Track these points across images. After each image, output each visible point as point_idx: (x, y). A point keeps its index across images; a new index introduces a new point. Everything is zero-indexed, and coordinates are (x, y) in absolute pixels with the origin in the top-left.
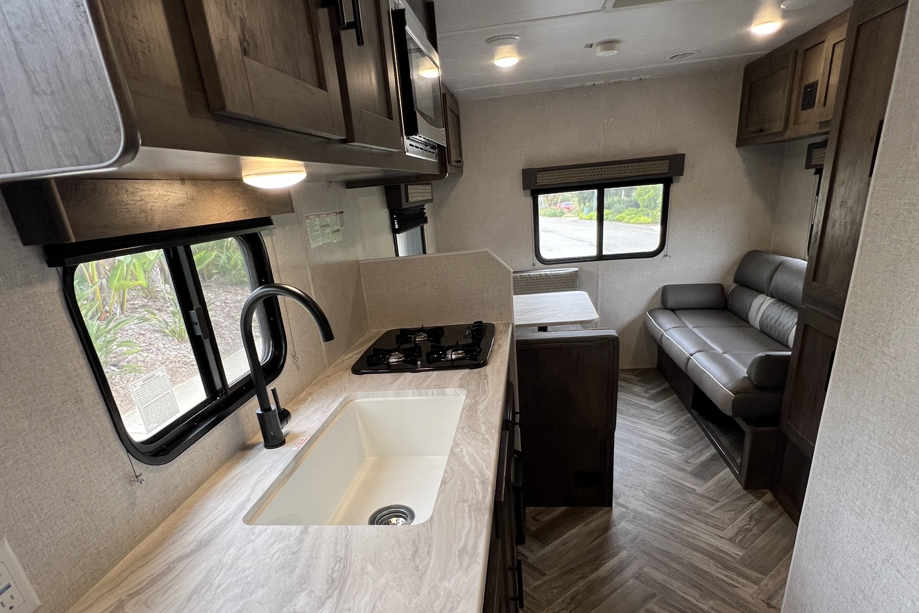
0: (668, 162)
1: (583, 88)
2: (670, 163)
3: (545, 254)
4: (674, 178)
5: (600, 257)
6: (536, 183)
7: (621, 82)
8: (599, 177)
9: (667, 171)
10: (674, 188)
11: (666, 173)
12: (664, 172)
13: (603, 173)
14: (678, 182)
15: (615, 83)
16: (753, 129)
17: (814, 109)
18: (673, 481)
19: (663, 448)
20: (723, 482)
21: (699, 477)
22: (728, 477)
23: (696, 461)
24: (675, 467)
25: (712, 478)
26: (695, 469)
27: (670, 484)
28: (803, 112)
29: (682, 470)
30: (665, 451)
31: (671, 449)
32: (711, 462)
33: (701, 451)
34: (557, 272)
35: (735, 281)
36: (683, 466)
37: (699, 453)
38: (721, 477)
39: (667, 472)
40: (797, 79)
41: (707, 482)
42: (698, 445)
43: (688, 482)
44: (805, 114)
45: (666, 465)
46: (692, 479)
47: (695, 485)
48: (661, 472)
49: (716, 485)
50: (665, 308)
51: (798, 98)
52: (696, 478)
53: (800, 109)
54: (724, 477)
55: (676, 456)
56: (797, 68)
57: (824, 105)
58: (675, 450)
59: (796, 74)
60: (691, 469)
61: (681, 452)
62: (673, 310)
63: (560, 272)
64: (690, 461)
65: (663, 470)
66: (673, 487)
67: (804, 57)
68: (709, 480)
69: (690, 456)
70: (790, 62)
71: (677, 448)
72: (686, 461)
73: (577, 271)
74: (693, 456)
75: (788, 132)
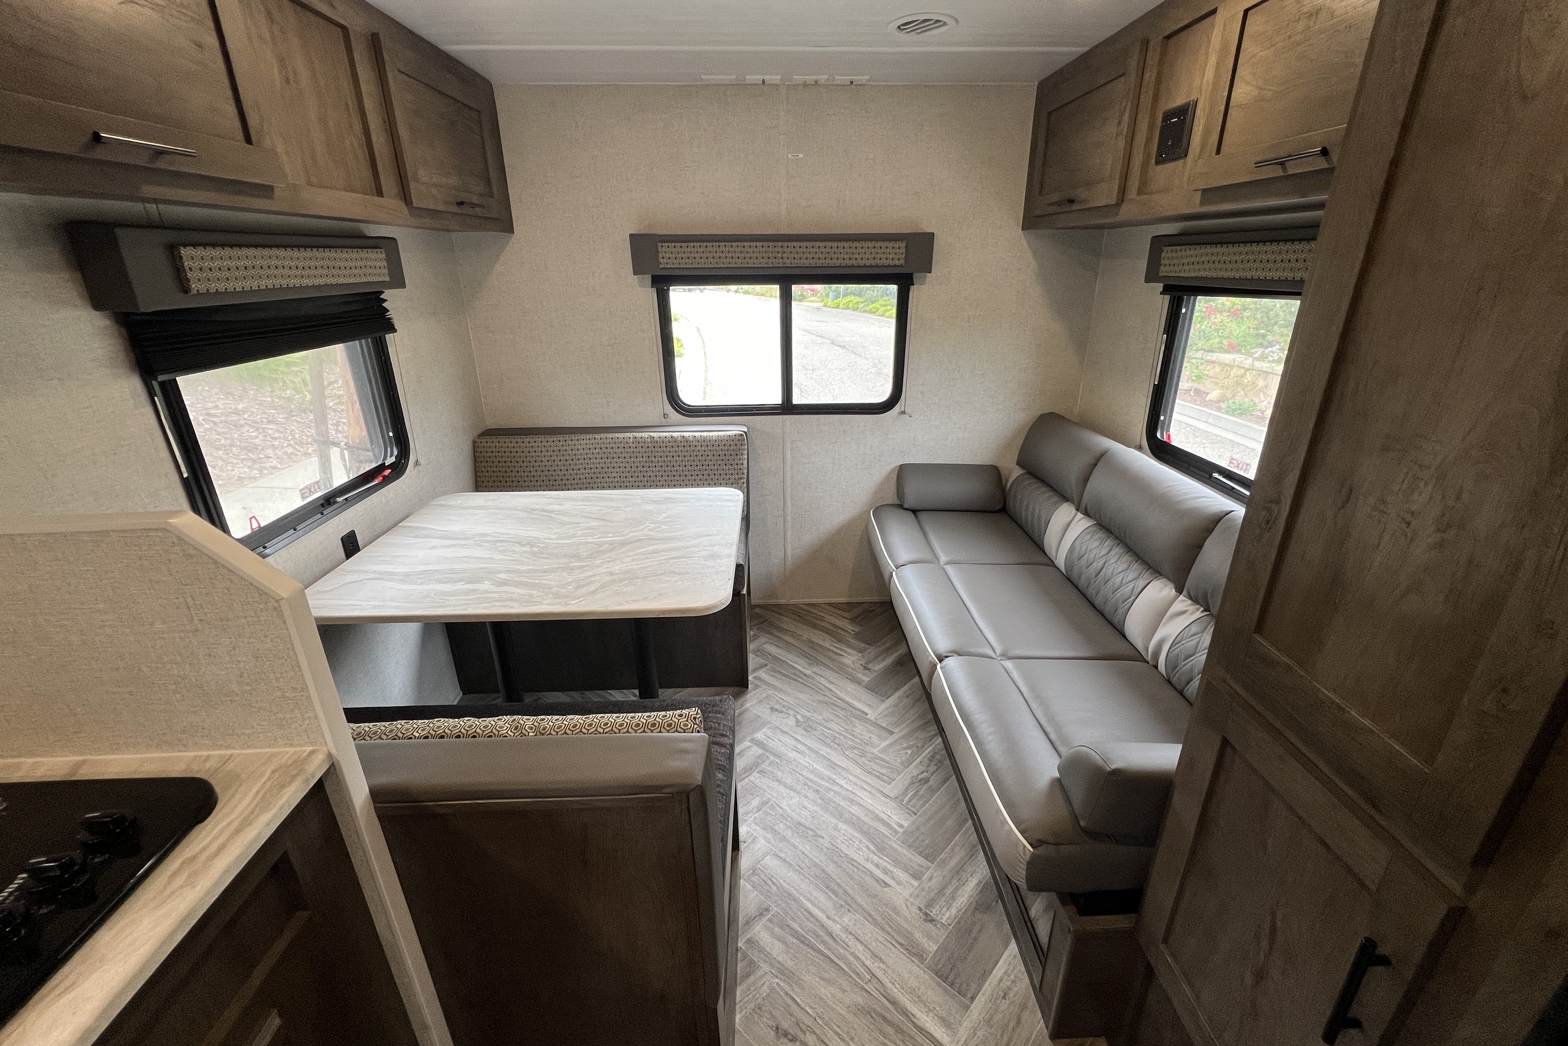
0: (904, 245)
1: (741, 87)
2: (906, 248)
3: (689, 395)
4: (916, 276)
5: (787, 408)
6: (660, 265)
7: (815, 83)
8: (779, 262)
9: (902, 262)
10: (916, 293)
11: (901, 266)
12: (897, 263)
13: (785, 255)
14: (923, 283)
15: (805, 85)
16: (1056, 197)
17: (1185, 164)
18: (894, 1002)
19: (881, 862)
20: (1004, 1005)
21: (952, 985)
22: (1014, 982)
23: (948, 914)
24: (900, 940)
25: (980, 987)
26: (943, 948)
27: (885, 1019)
28: (1160, 167)
29: (914, 951)
30: (886, 871)
31: (896, 862)
32: (979, 915)
33: (957, 873)
34: (705, 434)
35: (1020, 463)
36: (918, 935)
37: (955, 881)
38: (1001, 981)
39: (882, 961)
40: (1146, 99)
41: (968, 1008)
42: (952, 850)
43: (925, 1005)
44: (1163, 173)
45: (883, 929)
46: (934, 993)
47: (943, 1020)
48: (868, 963)
49: (989, 1022)
50: (901, 506)
51: (1149, 140)
52: (946, 990)
53: (1153, 161)
54: (1006, 983)
55: (906, 893)
56: (1147, 75)
57: (1218, 152)
58: (906, 869)
59: (1144, 90)
60: (935, 948)
61: (916, 876)
62: (915, 512)
63: (711, 434)
64: (933, 912)
65: (875, 956)
66: (890, 1030)
67: (1164, 53)
68: (973, 999)
69: (935, 892)
70: (1133, 62)
71: (911, 860)
72: (926, 914)
73: (741, 435)
74: (941, 892)
75: (1124, 208)
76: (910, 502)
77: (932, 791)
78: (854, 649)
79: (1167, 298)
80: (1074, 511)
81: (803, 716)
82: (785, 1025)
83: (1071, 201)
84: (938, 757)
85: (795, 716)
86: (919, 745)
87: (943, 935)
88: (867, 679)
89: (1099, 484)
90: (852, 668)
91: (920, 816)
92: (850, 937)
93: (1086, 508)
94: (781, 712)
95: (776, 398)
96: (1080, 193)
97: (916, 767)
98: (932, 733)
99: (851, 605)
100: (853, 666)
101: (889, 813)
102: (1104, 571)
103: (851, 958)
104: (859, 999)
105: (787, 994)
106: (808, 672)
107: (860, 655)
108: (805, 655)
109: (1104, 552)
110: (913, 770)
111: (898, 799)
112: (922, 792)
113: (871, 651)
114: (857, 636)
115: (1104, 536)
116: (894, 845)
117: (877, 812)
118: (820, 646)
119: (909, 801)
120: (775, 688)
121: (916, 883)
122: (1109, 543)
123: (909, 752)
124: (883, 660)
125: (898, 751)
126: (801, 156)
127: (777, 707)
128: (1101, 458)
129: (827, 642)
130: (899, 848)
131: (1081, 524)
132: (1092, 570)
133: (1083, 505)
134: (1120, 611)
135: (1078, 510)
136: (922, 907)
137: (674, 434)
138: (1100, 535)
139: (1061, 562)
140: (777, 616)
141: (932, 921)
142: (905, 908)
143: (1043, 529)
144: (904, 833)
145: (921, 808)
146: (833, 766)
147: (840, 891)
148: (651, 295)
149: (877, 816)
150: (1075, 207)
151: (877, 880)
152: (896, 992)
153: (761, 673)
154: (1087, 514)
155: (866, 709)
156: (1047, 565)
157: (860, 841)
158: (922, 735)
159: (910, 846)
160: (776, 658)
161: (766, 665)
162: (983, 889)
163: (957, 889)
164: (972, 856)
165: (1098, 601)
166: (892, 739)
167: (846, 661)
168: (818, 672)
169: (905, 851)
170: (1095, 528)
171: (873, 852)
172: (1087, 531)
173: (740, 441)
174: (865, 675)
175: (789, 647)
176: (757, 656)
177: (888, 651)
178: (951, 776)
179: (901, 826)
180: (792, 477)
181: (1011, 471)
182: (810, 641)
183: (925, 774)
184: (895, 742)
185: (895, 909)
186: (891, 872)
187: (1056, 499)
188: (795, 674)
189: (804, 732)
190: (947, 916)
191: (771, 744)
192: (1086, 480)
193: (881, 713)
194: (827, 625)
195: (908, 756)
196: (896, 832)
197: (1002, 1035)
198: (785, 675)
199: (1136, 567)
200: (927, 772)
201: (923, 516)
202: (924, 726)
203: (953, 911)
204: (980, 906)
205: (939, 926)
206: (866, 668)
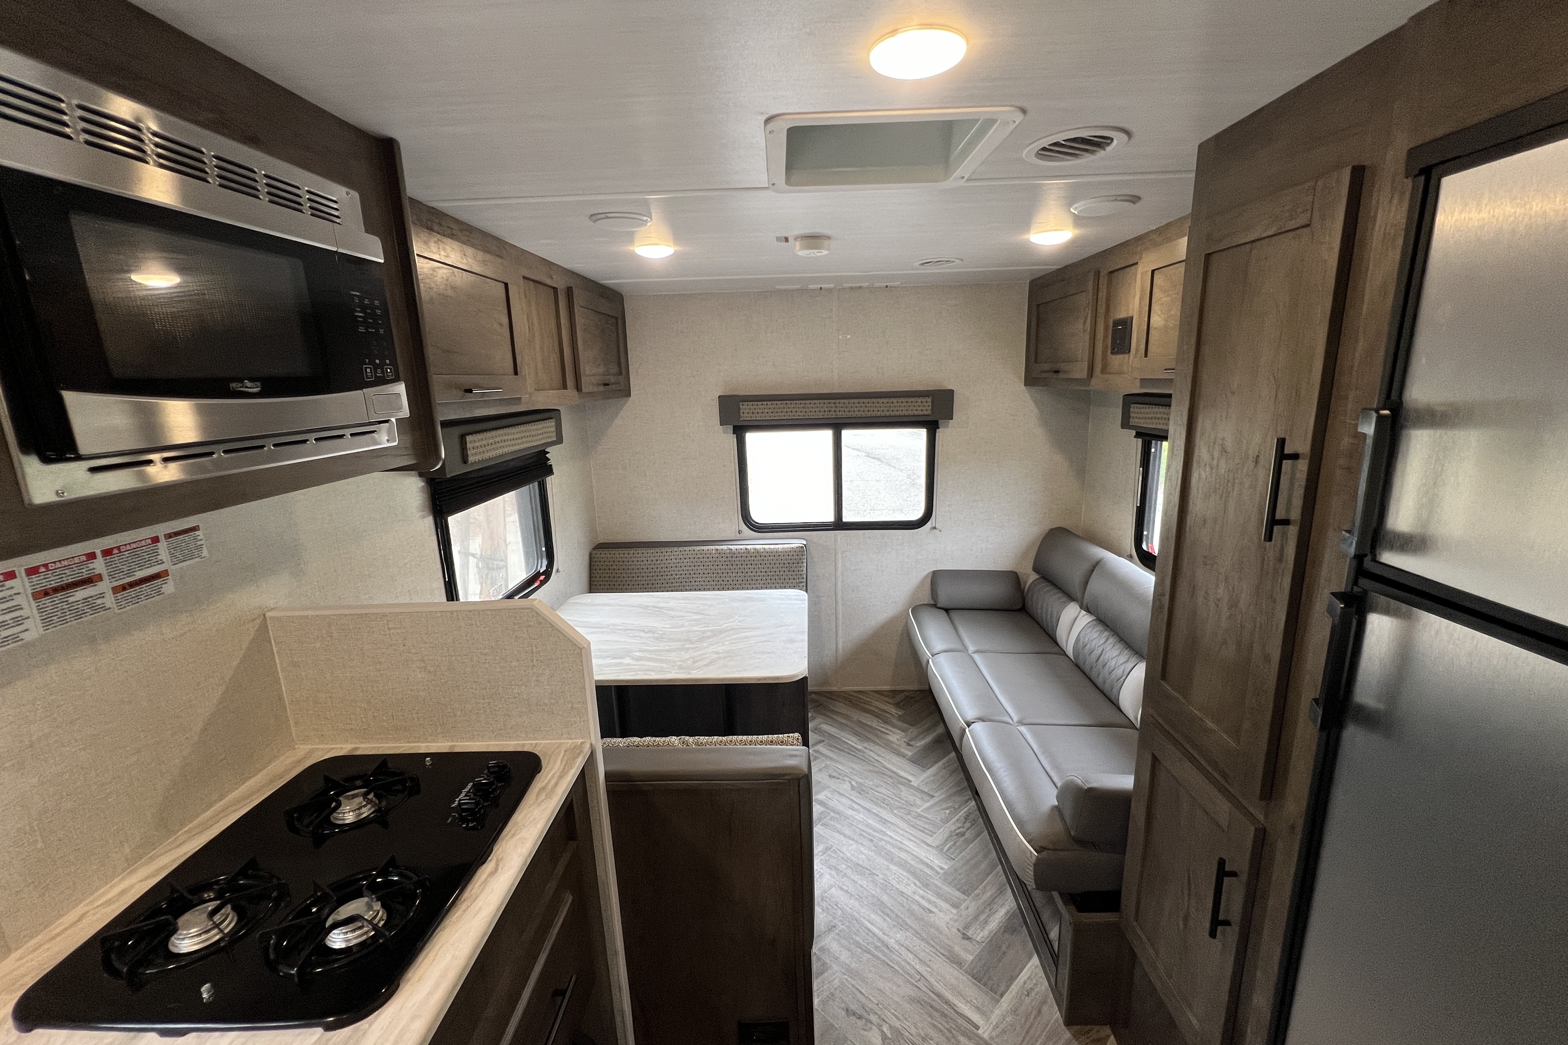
0: (930, 400)
1: (803, 291)
2: (933, 402)
3: (758, 515)
4: (940, 422)
5: (839, 525)
6: (739, 416)
7: (860, 287)
8: (832, 415)
9: (929, 412)
10: (940, 434)
11: (928, 415)
12: (926, 413)
13: (838, 409)
14: (947, 427)
15: (852, 288)
16: (1045, 367)
17: (1129, 357)
18: (939, 995)
19: (925, 894)
20: (1027, 1000)
21: (985, 985)
22: (1036, 984)
23: (982, 934)
24: (943, 952)
25: (1008, 987)
26: (979, 958)
27: (931, 1007)
28: (1114, 357)
29: (955, 961)
30: (929, 901)
31: (939, 895)
32: (1007, 936)
33: (989, 905)
34: (772, 547)
35: (1035, 569)
36: (957, 948)
37: (987, 911)
38: (1025, 983)
39: (929, 966)
40: (1102, 310)
41: (998, 1001)
42: (985, 887)
43: (964, 999)
44: (1116, 360)
45: (928, 943)
46: (972, 990)
47: (978, 1009)
48: (917, 967)
49: (1015, 1011)
50: (935, 606)
51: (1105, 337)
52: (980, 988)
53: (1109, 352)
54: (1029, 986)
55: (947, 918)
56: (1100, 294)
57: (1146, 356)
58: (946, 900)
59: (1099, 303)
60: (971, 958)
61: (955, 906)
62: (947, 610)
63: (777, 546)
64: (970, 933)
65: (922, 962)
66: (937, 1015)
67: (1110, 282)
68: (1002, 995)
69: (971, 917)
70: (1090, 285)
71: (950, 894)
72: (964, 934)
73: (802, 547)
74: (976, 917)
75: (1093, 381)
76: (943, 601)
77: (968, 842)
78: (899, 729)
79: (1140, 441)
80: (1079, 609)
81: (857, 782)
82: (853, 1007)
83: (1057, 372)
84: (972, 816)
85: (850, 782)
86: (956, 807)
87: (977, 949)
88: (910, 754)
89: (1096, 586)
90: (897, 745)
91: (958, 861)
92: (903, 948)
93: (1087, 607)
94: (838, 778)
95: (830, 518)
96: (1063, 366)
97: (954, 823)
98: (967, 797)
99: (894, 693)
100: (898, 743)
101: (932, 859)
102: (1102, 657)
103: (903, 963)
104: (910, 991)
105: (853, 986)
106: (860, 747)
107: (903, 734)
108: (856, 734)
109: (1102, 641)
110: (951, 826)
111: (939, 848)
112: (958, 844)
113: (913, 731)
114: (900, 718)
115: (1101, 628)
116: (936, 882)
117: (923, 858)
118: (870, 727)
119: (948, 849)
120: (831, 759)
121: (954, 911)
122: (1106, 634)
123: (948, 812)
124: (923, 738)
125: (938, 811)
126: (849, 337)
127: (835, 774)
128: (1097, 564)
129: (874, 723)
130: (940, 885)
131: (1085, 619)
132: (1094, 656)
133: (1085, 604)
134: (1115, 690)
135: (1081, 608)
136: (960, 929)
137: (748, 547)
138: (1100, 628)
139: (1070, 651)
140: (830, 701)
141: (968, 938)
142: (946, 929)
143: (1055, 625)
144: (945, 873)
145: (958, 855)
146: (884, 821)
147: (893, 915)
148: (732, 439)
149: (921, 860)
150: (1061, 376)
151: (924, 908)
152: (939, 987)
153: (820, 748)
154: (1088, 610)
155: (910, 778)
156: (1060, 654)
157: (908, 879)
158: (958, 799)
159: (950, 883)
160: (830, 735)
161: (823, 741)
162: (1011, 917)
163: (989, 916)
164: (1001, 892)
165: (1099, 682)
166: (932, 802)
167: (891, 738)
168: (868, 747)
169: (945, 888)
170: (1095, 623)
171: (920, 888)
172: (1089, 625)
173: (801, 551)
174: (909, 750)
175: (842, 726)
176: (815, 733)
177: (928, 730)
178: (984, 831)
179: (942, 868)
180: (843, 581)
181: (1028, 576)
182: (860, 722)
183: (961, 829)
184: (936, 804)
185: (938, 929)
186: (934, 902)
187: (1064, 599)
188: (848, 749)
189: (858, 795)
190: (981, 935)
191: (831, 804)
192: (1086, 583)
193: (923, 781)
194: (873, 709)
195: (947, 815)
196: (938, 873)
197: (1025, 1022)
198: (840, 750)
199: (1126, 654)
200: (963, 828)
201: (953, 614)
202: (960, 792)
203: (986, 932)
204: (1008, 928)
205: (974, 943)
206: (908, 744)
